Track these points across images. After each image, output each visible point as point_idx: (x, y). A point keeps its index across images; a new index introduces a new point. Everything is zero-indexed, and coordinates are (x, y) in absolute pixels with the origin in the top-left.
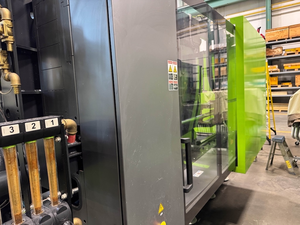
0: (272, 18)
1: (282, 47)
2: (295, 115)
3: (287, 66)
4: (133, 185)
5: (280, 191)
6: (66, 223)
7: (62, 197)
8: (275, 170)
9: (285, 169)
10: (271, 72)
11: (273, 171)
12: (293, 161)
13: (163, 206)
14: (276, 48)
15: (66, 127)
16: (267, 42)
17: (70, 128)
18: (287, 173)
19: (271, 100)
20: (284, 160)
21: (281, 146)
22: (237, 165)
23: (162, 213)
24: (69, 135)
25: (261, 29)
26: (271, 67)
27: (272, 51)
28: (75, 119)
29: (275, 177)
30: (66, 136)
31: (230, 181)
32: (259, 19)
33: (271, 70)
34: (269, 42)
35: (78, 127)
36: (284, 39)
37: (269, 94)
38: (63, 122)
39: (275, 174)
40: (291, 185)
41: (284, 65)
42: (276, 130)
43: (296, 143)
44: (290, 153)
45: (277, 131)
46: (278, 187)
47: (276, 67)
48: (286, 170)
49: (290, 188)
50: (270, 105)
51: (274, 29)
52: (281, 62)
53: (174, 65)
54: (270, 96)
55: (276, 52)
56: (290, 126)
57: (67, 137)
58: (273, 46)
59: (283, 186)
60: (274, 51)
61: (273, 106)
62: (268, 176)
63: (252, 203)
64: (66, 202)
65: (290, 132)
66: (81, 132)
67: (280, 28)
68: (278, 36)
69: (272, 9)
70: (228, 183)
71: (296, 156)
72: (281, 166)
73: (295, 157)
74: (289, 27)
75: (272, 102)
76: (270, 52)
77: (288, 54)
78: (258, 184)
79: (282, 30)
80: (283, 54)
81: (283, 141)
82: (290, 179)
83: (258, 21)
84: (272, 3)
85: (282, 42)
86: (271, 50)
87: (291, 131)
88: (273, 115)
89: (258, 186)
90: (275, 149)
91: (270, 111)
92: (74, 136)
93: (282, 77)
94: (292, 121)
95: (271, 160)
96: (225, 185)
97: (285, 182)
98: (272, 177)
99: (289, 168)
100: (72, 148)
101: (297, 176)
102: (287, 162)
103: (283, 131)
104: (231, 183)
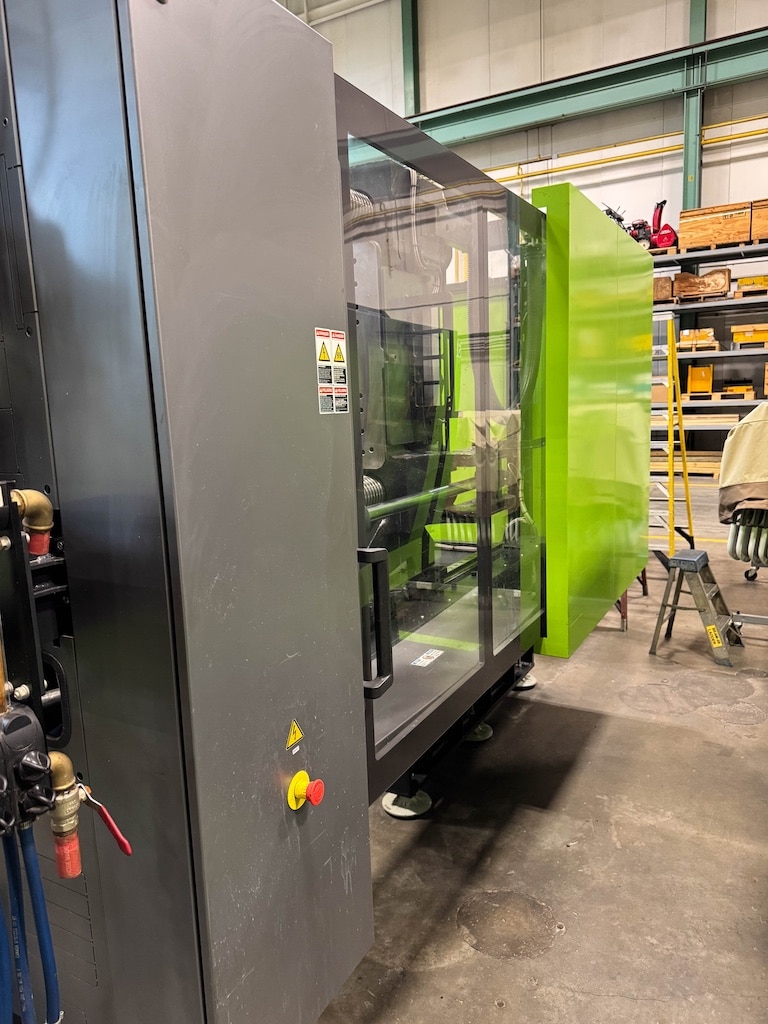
0: (704, 170)
1: (729, 271)
2: (739, 487)
3: (742, 333)
4: (210, 666)
5: (681, 714)
6: (29, 756)
7: (16, 693)
8: (677, 654)
9: (705, 649)
10: (694, 349)
11: (670, 658)
12: (727, 625)
13: (302, 728)
14: (711, 274)
15: (24, 511)
16: (683, 251)
17: (34, 514)
18: (710, 662)
19: (682, 441)
20: (701, 622)
21: (695, 582)
22: (544, 633)
23: (297, 749)
24: (32, 532)
25: (665, 208)
26: (692, 335)
27: (697, 281)
28: (46, 490)
29: (672, 674)
30: (23, 533)
31: (539, 689)
32: (661, 173)
33: (695, 342)
34: (689, 250)
35: (57, 515)
36: (736, 245)
37: (676, 422)
38: (15, 497)
39: (675, 665)
40: (715, 695)
41: (734, 329)
42: (695, 533)
43: (747, 573)
44: (722, 602)
45: (698, 537)
46: (677, 702)
47: (706, 336)
48: (707, 652)
49: (711, 704)
50: (674, 456)
51: (707, 211)
52: (724, 320)
53: (336, 342)
54: (677, 428)
55: (709, 285)
56: (725, 522)
57: (28, 537)
58: (701, 265)
59: (694, 698)
60: (704, 283)
61: (686, 459)
62: (653, 671)
63: (598, 750)
64: (27, 707)
65: (725, 541)
66: (63, 529)
67: (725, 209)
68: (716, 235)
69: (703, 142)
70: (533, 696)
71: (738, 613)
72: (696, 641)
73: (735, 614)
74: (752, 205)
75: (683, 447)
76: (692, 285)
77: (746, 294)
78: (621, 695)
79: (729, 213)
80: (730, 294)
81: (699, 567)
82: (714, 678)
83: (659, 179)
84: (702, 123)
85: (728, 253)
86: (693, 278)
87: (727, 539)
88: (686, 487)
89: (622, 700)
90: (678, 591)
91: (676, 474)
92: (47, 537)
93: (726, 367)
94: (731, 507)
95: (665, 625)
96: (525, 702)
97: (699, 689)
98: (665, 673)
99: (715, 646)
100: (41, 573)
101: (735, 671)
102: (710, 628)
103: (717, 538)
104: (544, 696)
